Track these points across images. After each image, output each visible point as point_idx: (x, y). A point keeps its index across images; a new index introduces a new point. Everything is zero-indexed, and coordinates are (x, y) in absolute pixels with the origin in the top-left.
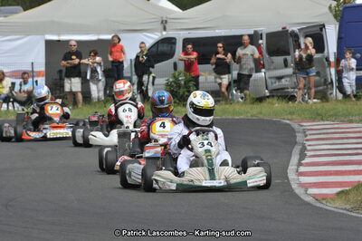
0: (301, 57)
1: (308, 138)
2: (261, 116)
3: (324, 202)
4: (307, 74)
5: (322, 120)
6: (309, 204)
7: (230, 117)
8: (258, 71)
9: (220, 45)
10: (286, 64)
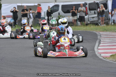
0: (100, 11)
1: (101, 37)
2: (87, 30)
3: (106, 58)
4: (102, 16)
5: (107, 31)
6: (101, 59)
7: (76, 30)
8: (86, 15)
9: (74, 7)
10: (95, 13)
